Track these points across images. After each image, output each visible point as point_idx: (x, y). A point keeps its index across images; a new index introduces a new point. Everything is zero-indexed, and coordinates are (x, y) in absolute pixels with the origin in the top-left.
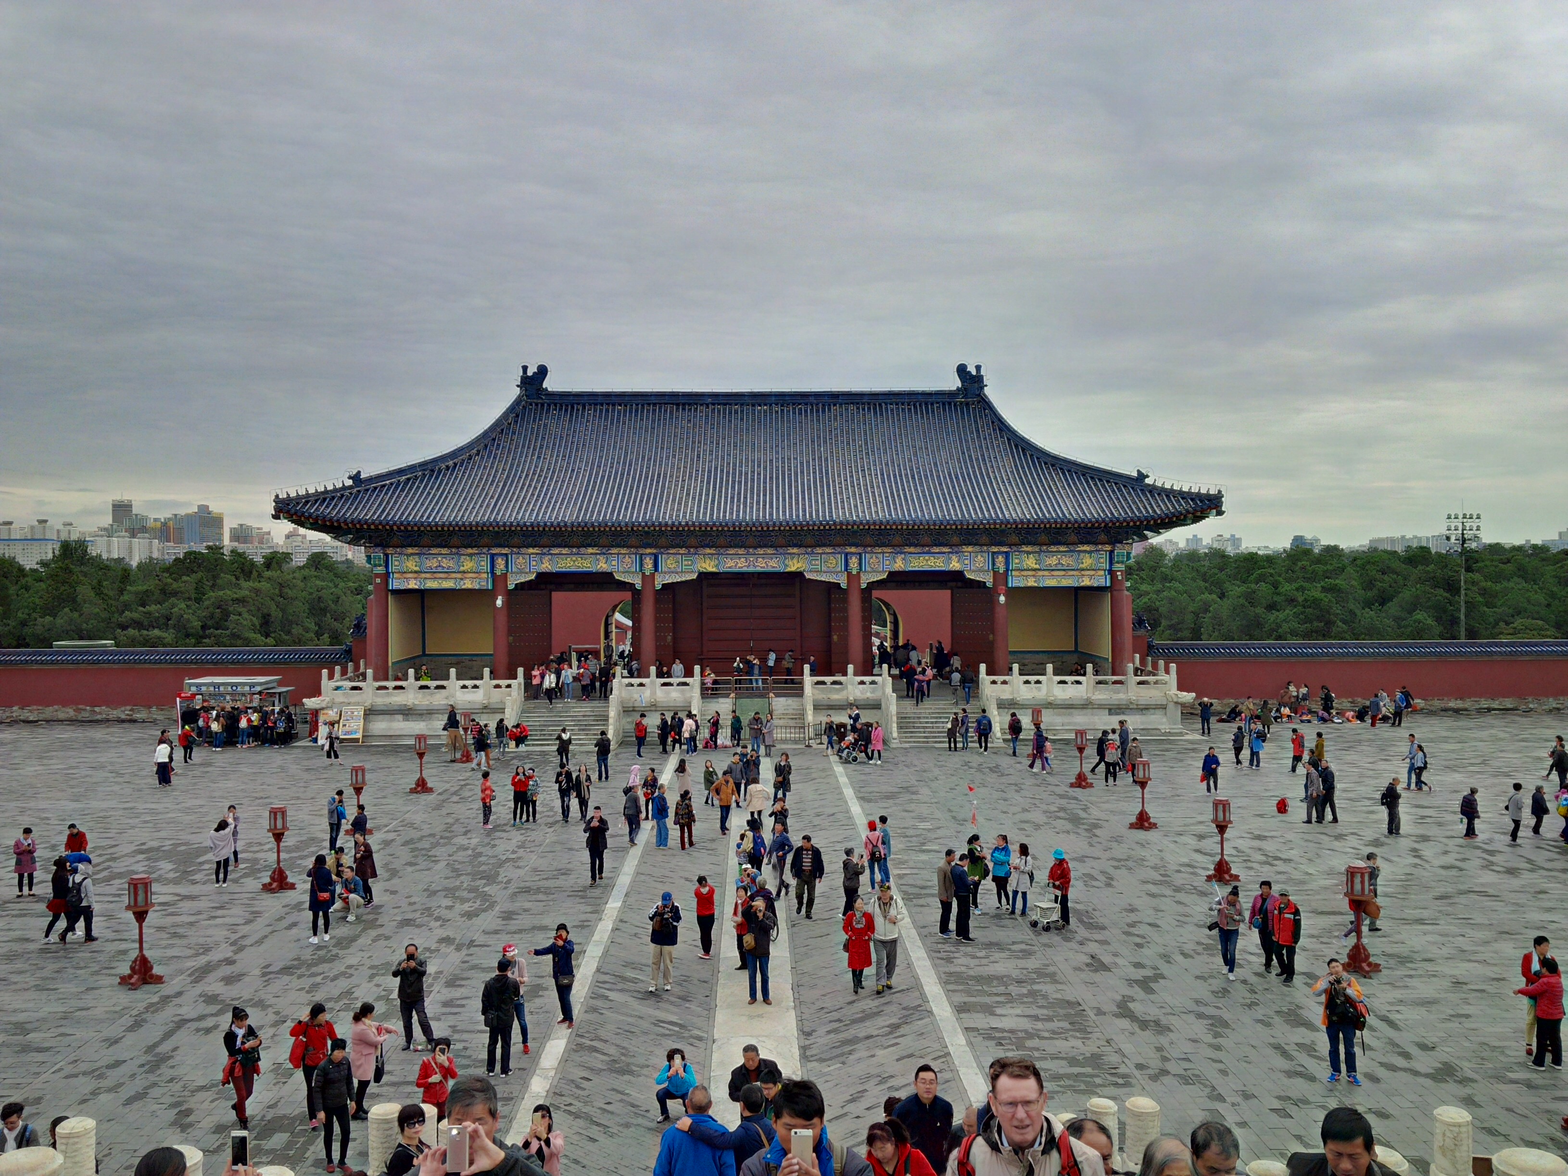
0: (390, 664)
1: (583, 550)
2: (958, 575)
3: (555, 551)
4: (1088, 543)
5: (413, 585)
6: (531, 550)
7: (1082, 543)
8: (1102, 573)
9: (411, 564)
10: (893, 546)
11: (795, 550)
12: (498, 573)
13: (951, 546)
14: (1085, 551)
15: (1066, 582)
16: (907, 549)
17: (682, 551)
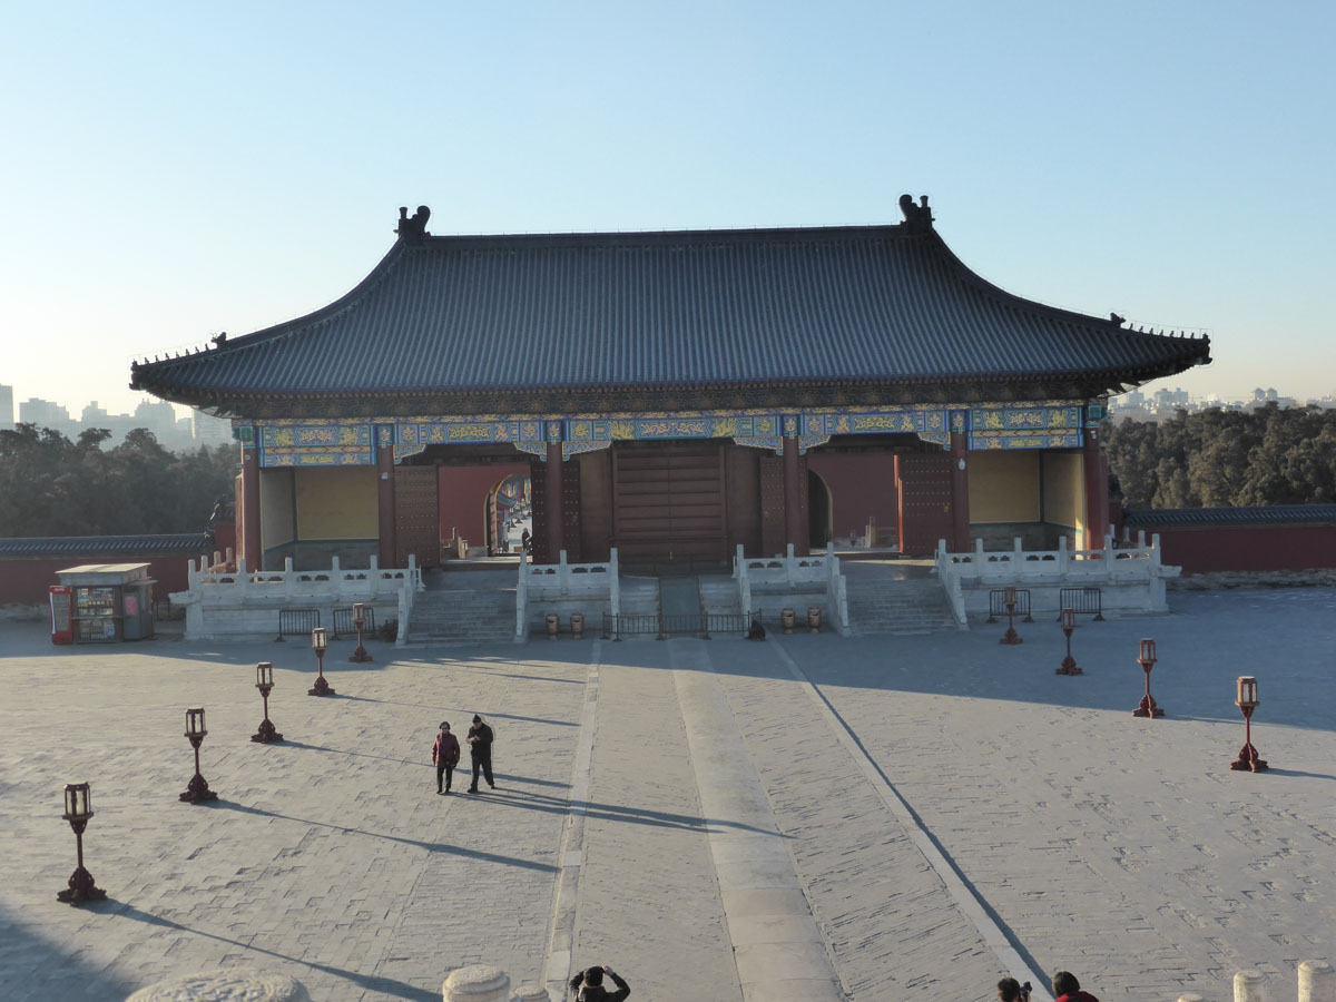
0: (263, 552)
1: (479, 418)
2: (911, 437)
3: (447, 419)
4: (1058, 398)
5: (286, 461)
6: (419, 419)
7: (1052, 398)
8: (1073, 432)
9: (284, 438)
10: (836, 406)
11: (723, 413)
12: (383, 446)
13: (902, 404)
14: (1055, 408)
15: (1034, 443)
16: (852, 409)
17: (593, 416)
